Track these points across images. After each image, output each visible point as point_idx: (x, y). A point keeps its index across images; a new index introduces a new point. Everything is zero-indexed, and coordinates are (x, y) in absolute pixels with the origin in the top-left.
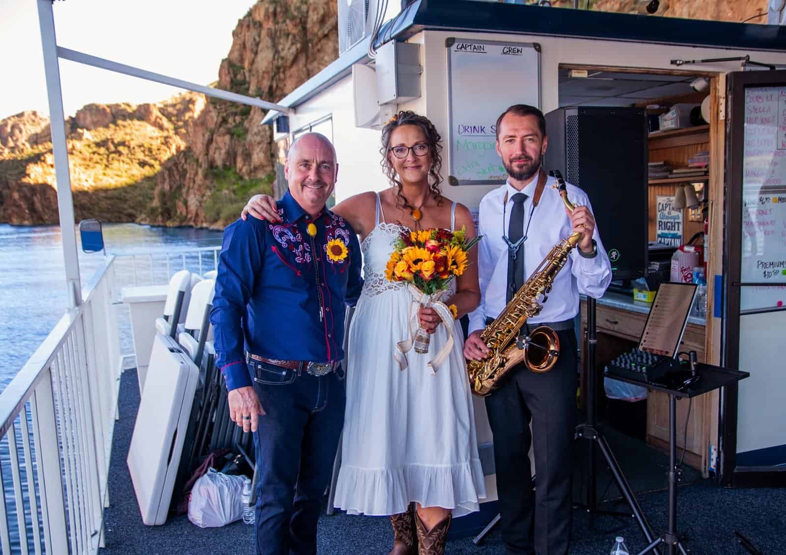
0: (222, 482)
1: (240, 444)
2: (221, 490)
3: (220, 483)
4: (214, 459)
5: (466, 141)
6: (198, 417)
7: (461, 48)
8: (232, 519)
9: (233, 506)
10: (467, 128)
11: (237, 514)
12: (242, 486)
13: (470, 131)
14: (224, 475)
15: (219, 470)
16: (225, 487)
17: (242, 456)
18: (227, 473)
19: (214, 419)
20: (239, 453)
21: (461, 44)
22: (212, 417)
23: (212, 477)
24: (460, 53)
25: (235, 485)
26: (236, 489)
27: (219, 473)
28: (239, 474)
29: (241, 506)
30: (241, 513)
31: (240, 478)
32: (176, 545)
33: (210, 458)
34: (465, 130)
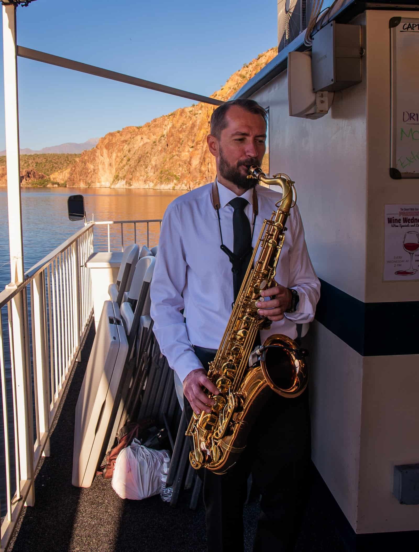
0: (143, 457)
1: (166, 414)
2: (141, 464)
3: (141, 458)
4: (139, 430)
5: (411, 129)
6: (131, 385)
7: (408, 28)
8: (150, 494)
9: (152, 481)
10: (412, 115)
11: (155, 490)
12: (162, 462)
13: (416, 119)
14: (145, 449)
15: (142, 444)
16: (145, 461)
17: (165, 430)
18: (148, 447)
19: (144, 387)
20: (164, 426)
21: (408, 24)
22: (143, 385)
23: (135, 450)
24: (406, 34)
25: (155, 460)
26: (156, 465)
27: (142, 446)
28: (159, 449)
29: (159, 482)
30: (159, 488)
31: (160, 453)
32: (94, 516)
33: (135, 429)
34: (411, 117)
